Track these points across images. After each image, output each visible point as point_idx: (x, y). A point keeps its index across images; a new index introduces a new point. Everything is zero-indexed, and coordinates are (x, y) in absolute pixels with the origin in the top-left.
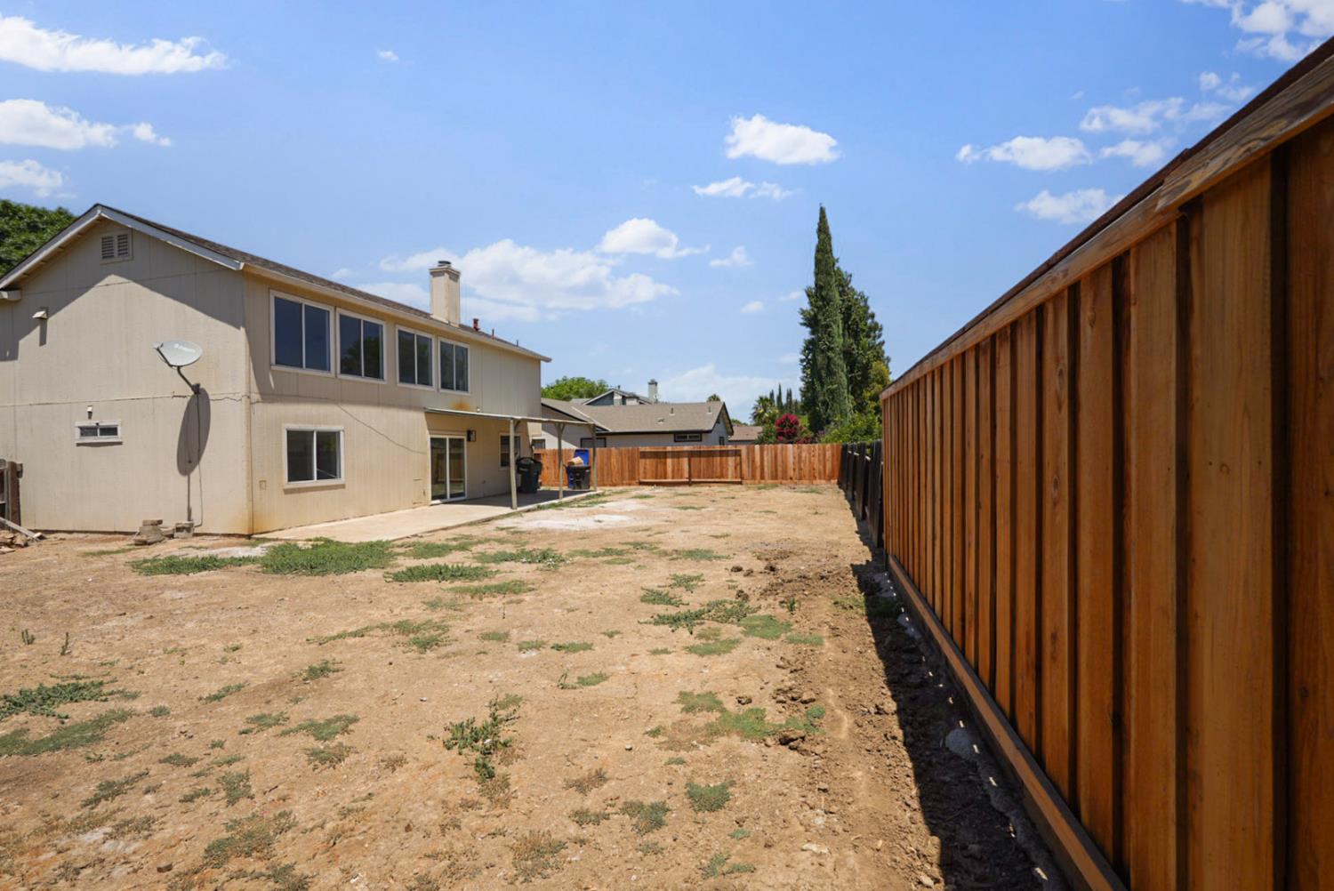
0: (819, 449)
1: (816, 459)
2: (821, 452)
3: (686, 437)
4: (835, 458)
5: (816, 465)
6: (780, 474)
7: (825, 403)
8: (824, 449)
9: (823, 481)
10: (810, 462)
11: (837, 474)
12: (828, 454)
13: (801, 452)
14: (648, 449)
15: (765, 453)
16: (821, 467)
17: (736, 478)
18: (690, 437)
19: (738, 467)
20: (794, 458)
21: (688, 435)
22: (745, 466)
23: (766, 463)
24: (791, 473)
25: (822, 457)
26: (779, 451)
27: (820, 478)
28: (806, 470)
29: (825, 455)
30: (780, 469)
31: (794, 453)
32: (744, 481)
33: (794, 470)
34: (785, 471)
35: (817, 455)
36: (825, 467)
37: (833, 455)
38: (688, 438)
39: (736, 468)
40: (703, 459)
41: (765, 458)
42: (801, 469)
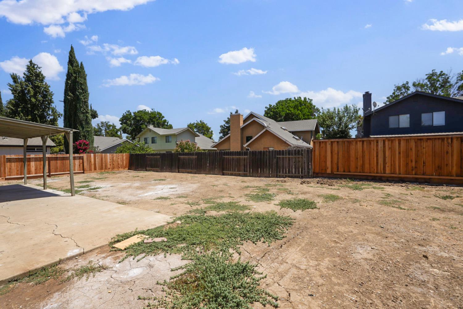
0: (121, 156)
1: (120, 160)
2: (122, 157)
3: (34, 149)
4: (127, 159)
5: (120, 162)
6: (104, 167)
7: (84, 136)
8: (123, 156)
9: (122, 169)
10: (117, 161)
11: (128, 165)
12: (124, 158)
13: (113, 157)
14: (13, 156)
15: (97, 157)
16: (122, 163)
17: (80, 170)
18: (37, 149)
19: (81, 165)
20: (110, 160)
21: (36, 148)
22: (85, 164)
23: (97, 163)
24: (109, 166)
25: (122, 159)
26: (104, 157)
27: (121, 168)
28: (115, 164)
29: (123, 158)
30: (104, 165)
31: (110, 158)
32: (85, 172)
33: (110, 165)
34: (106, 166)
35: (120, 158)
36: (123, 163)
37: (126, 158)
38: (36, 150)
39: (80, 165)
40: (59, 162)
41: (97, 160)
42: (114, 164)
